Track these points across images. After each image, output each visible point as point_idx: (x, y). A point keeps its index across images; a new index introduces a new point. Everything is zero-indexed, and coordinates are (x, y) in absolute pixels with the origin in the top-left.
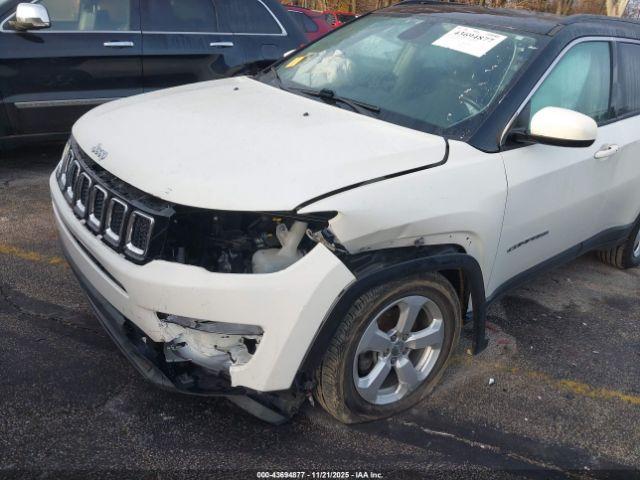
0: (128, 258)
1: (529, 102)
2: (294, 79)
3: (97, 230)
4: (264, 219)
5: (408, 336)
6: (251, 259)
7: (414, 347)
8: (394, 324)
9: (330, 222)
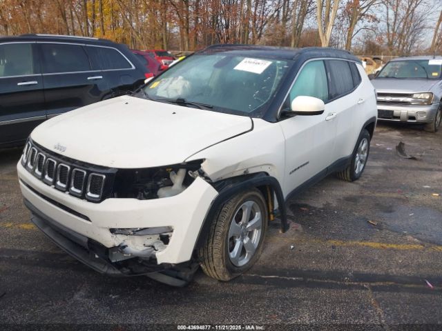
0: (89, 201)
1: (289, 94)
2: (158, 95)
3: (64, 190)
4: (161, 170)
5: (247, 224)
6: (156, 193)
7: (250, 230)
8: (240, 220)
9: (202, 165)
